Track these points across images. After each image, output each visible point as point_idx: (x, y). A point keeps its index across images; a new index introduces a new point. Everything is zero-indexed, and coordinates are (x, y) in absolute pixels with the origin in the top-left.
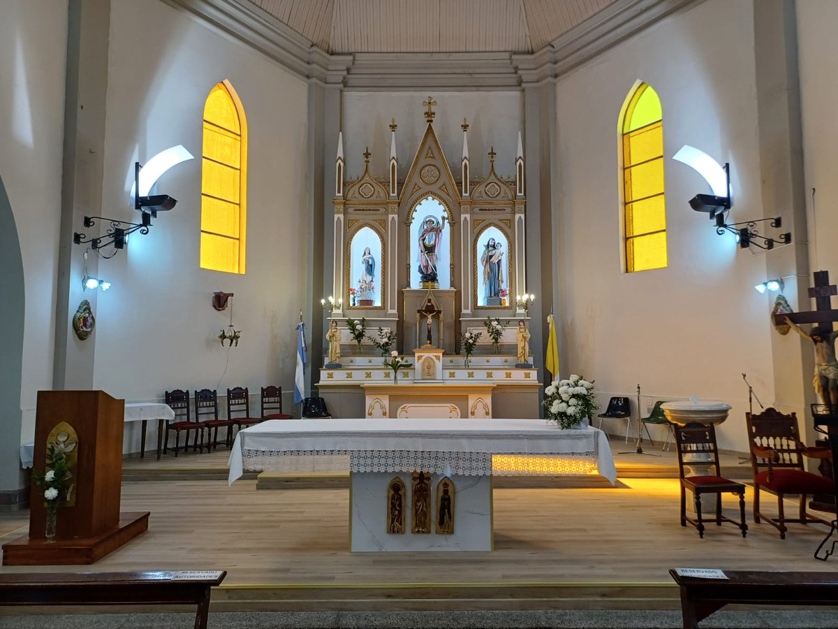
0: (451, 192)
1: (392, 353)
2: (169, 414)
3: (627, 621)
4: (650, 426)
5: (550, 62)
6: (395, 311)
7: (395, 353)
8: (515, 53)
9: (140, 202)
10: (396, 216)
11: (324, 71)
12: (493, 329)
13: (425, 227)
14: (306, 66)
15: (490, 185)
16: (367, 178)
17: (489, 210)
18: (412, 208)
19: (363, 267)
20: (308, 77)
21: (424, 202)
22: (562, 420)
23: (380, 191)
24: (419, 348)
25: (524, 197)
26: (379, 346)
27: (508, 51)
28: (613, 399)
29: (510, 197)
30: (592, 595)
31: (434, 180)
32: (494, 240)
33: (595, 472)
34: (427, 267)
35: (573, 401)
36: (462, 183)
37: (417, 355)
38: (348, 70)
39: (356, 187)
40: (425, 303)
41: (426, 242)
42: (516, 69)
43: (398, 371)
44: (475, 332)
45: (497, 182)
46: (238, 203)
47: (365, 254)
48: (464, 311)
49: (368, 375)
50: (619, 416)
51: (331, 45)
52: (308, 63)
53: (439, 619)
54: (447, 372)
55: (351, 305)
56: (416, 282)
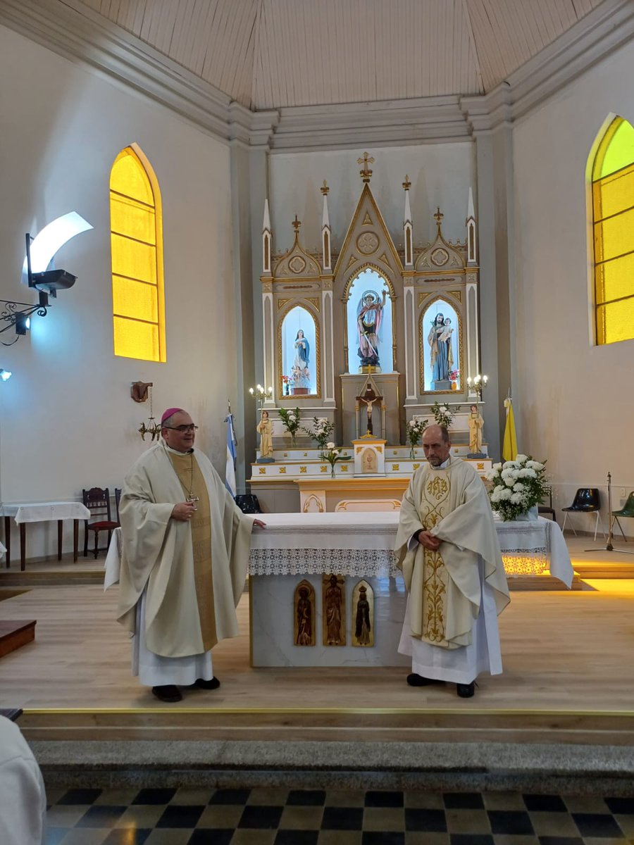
0: (392, 263)
1: (328, 444)
2: (84, 513)
3: (583, 760)
4: (623, 520)
5: (505, 103)
6: (333, 400)
7: (331, 445)
8: (464, 96)
9: (35, 279)
10: (331, 293)
11: (246, 130)
12: (441, 416)
13: (364, 304)
14: (226, 125)
15: (437, 251)
16: (297, 251)
17: (436, 281)
18: (348, 283)
19: (297, 351)
20: (229, 139)
21: (361, 275)
22: (505, 509)
23: (312, 263)
24: (359, 438)
25: (476, 264)
26: (314, 438)
27: (456, 95)
28: (580, 491)
29: (460, 265)
30: (540, 725)
31: (373, 248)
32: (441, 315)
33: (547, 573)
34: (367, 349)
35: (518, 487)
36: (404, 251)
37: (356, 446)
38: (274, 129)
39: (286, 261)
40: (365, 389)
41: (366, 321)
42: (466, 115)
43: (336, 465)
44: (421, 420)
45: (445, 247)
46: (155, 283)
47: (298, 337)
48: (408, 397)
49: (304, 470)
50: (586, 510)
51: (253, 100)
52: (229, 123)
53: (345, 753)
54: (390, 465)
55: (284, 394)
56: (355, 367)
